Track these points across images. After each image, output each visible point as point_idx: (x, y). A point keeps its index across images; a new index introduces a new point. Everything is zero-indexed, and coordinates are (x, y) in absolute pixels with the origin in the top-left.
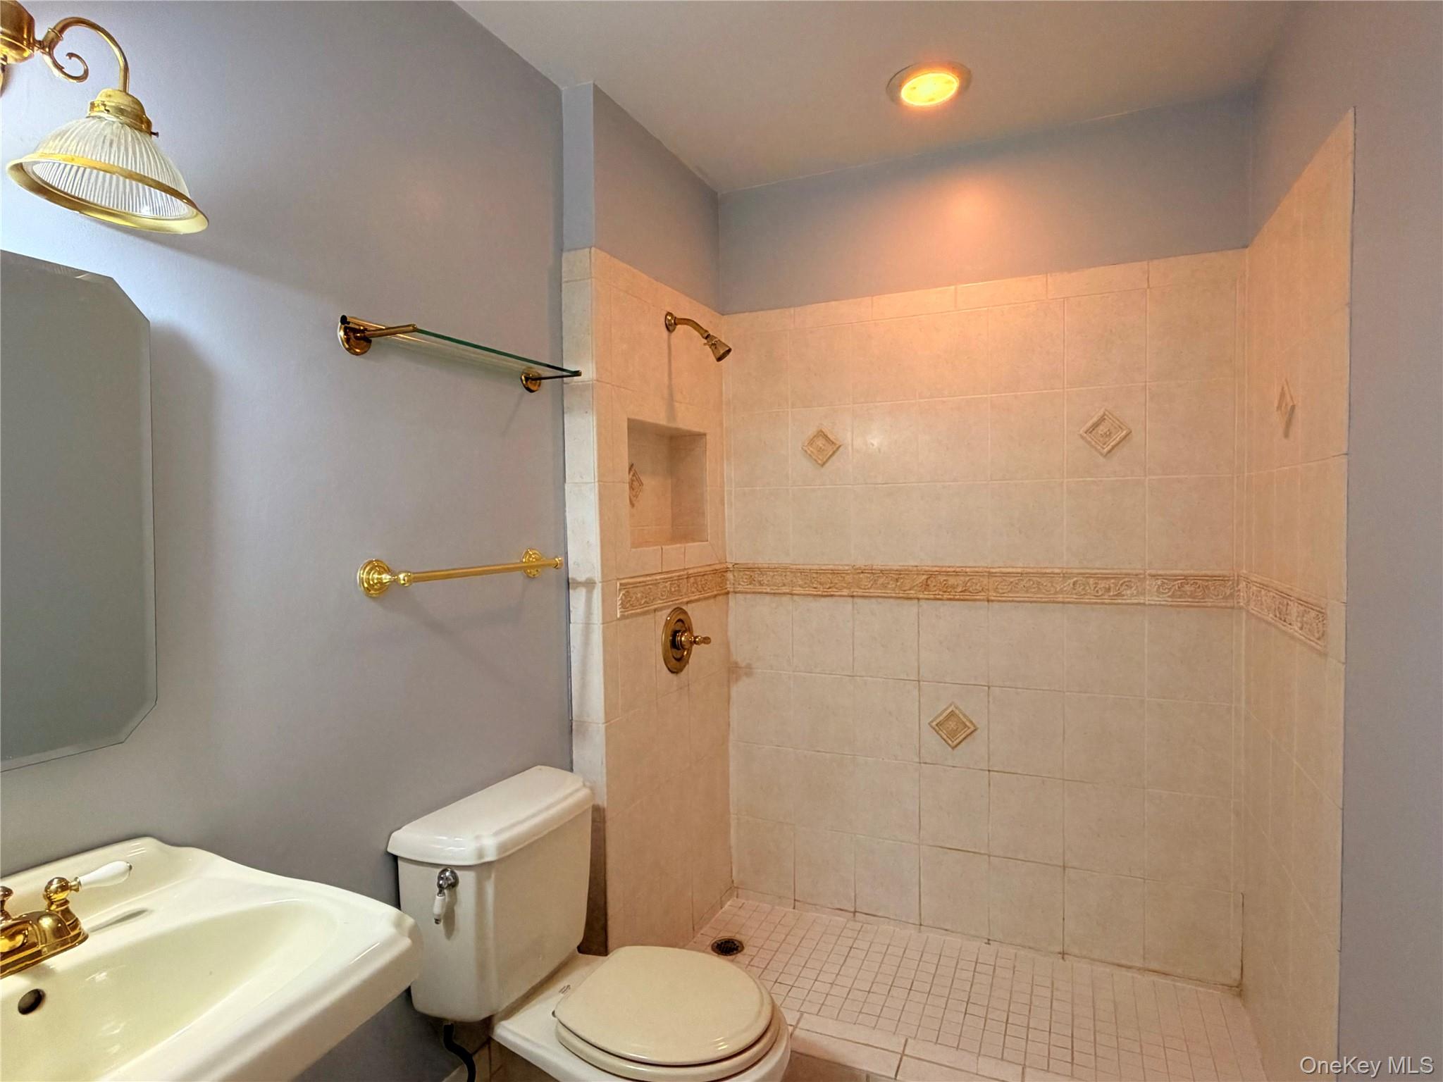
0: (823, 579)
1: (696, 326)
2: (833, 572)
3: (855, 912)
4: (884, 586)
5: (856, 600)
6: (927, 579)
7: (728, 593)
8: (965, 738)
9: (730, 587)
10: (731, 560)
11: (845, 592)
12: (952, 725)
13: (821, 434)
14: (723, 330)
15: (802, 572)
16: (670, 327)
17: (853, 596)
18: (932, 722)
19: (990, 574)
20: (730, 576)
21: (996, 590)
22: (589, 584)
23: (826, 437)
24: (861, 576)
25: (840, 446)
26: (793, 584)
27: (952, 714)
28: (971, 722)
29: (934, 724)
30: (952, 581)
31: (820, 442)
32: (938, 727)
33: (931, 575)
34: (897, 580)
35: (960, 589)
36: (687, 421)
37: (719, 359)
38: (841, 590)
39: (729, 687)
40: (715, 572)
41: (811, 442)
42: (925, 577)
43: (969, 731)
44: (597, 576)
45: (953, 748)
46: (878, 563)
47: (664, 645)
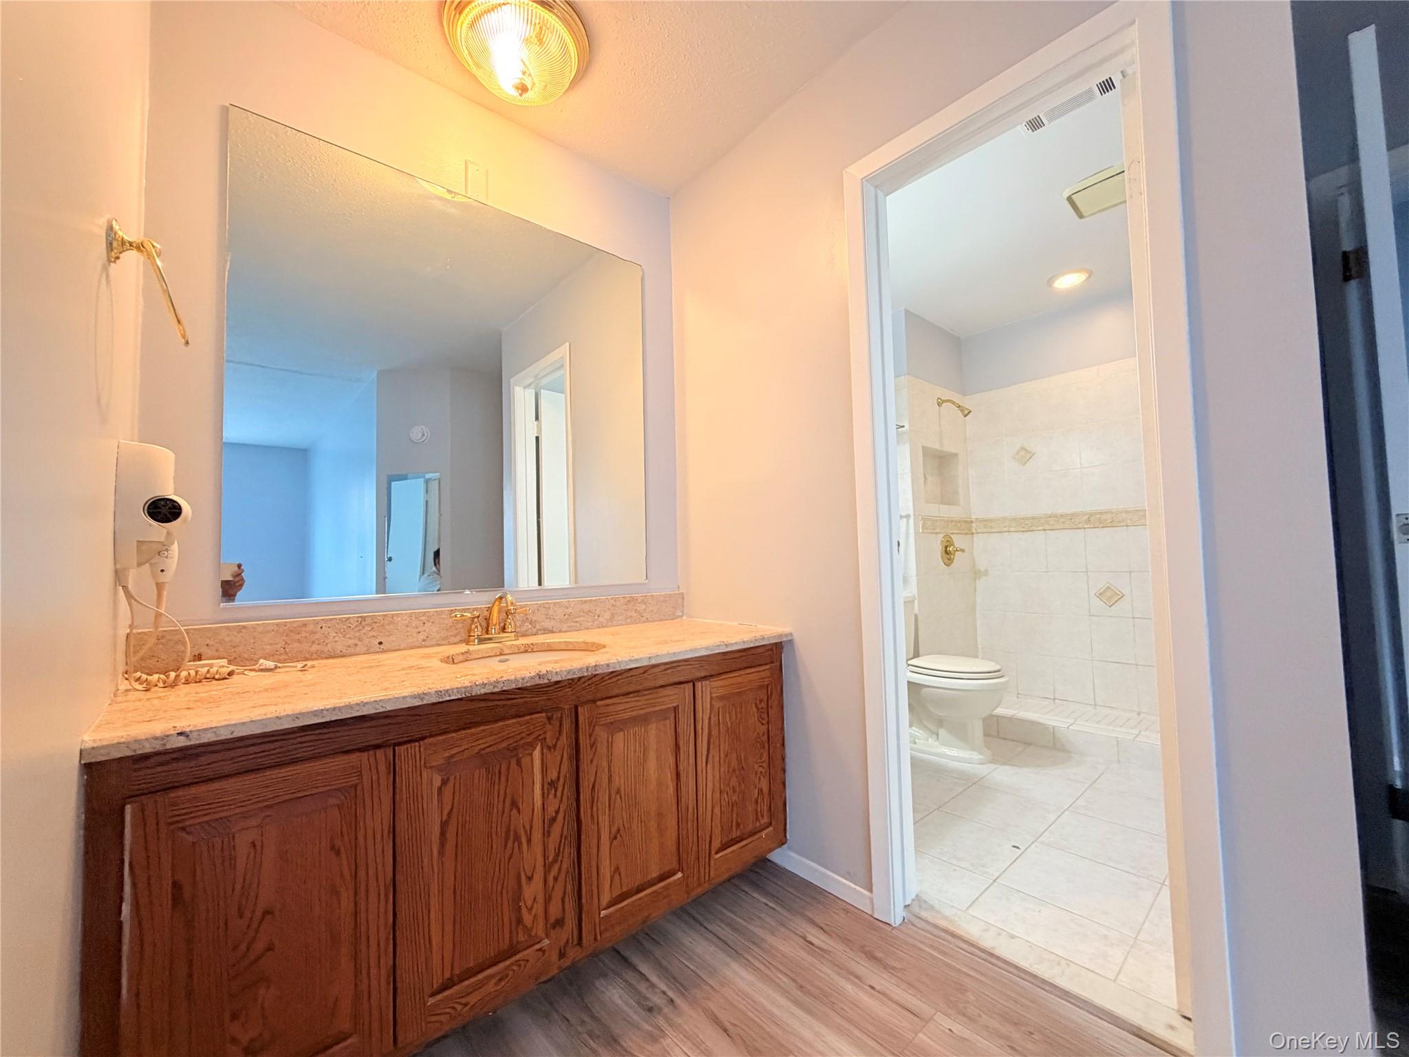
0: (1027, 522)
1: (953, 403)
2: (1033, 518)
3: (1054, 699)
4: (1063, 523)
5: (1047, 532)
6: (1089, 518)
7: (973, 534)
8: (1116, 602)
9: (974, 531)
10: (974, 517)
11: (1040, 528)
12: (1109, 594)
13: (1023, 449)
14: (967, 403)
15: (1014, 519)
16: (939, 404)
17: (1045, 530)
18: (1097, 592)
19: (1127, 512)
20: (974, 525)
21: (1131, 520)
22: (908, 516)
23: (1026, 450)
24: (1050, 519)
25: (1034, 454)
26: (1010, 526)
27: (1108, 588)
28: (1119, 591)
29: (1097, 594)
30: (1104, 517)
31: (1022, 453)
32: (1100, 595)
33: (1091, 515)
34: (1071, 519)
35: (1109, 521)
36: (948, 447)
37: (965, 416)
38: (1038, 527)
39: (975, 583)
40: (966, 522)
41: (1018, 453)
42: (1087, 517)
43: (1120, 597)
44: (912, 514)
45: (1110, 606)
46: (1060, 511)
47: (942, 552)
